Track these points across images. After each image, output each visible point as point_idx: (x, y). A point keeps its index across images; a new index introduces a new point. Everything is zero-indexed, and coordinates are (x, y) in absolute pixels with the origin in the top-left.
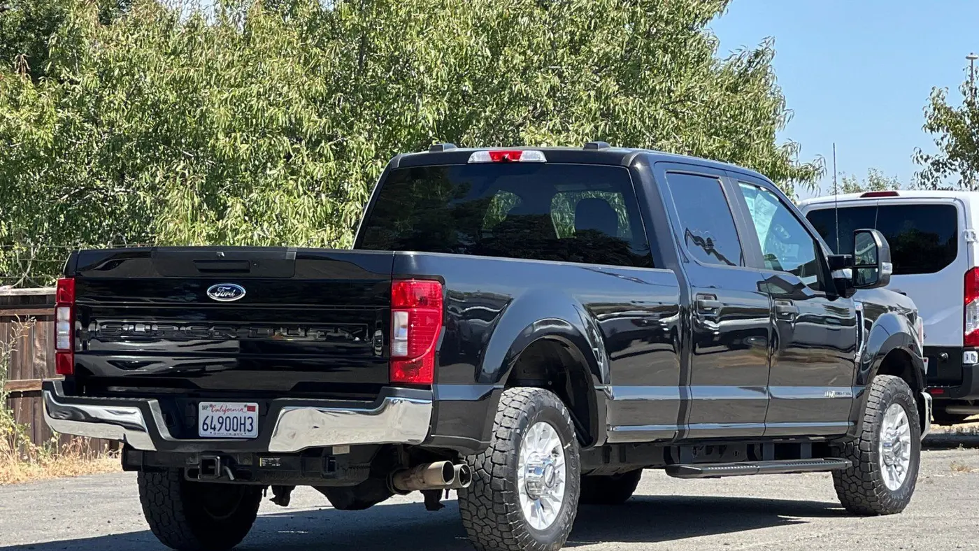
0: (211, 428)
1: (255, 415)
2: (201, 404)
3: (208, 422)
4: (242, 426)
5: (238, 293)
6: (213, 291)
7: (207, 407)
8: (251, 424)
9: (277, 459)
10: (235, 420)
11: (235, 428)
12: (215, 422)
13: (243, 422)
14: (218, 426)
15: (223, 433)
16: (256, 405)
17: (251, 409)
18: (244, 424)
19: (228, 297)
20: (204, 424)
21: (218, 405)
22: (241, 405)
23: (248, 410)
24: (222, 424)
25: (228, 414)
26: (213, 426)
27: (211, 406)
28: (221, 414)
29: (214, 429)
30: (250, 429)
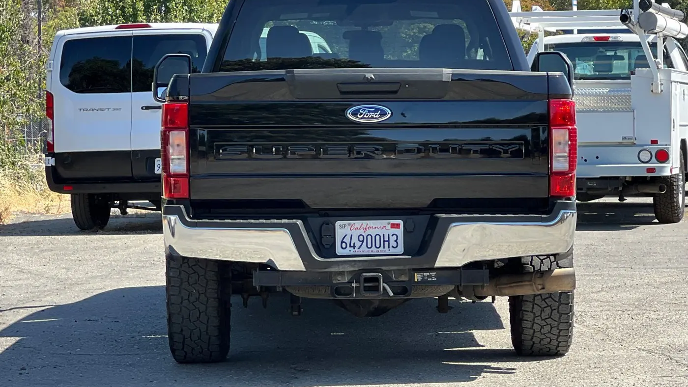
0: (350, 246)
1: (400, 232)
2: (338, 224)
3: (347, 240)
4: (386, 243)
5: (383, 114)
6: (354, 114)
7: (345, 225)
8: (396, 241)
9: (433, 274)
10: (378, 237)
11: (378, 246)
12: (355, 240)
13: (386, 239)
14: (358, 244)
15: (364, 250)
16: (401, 222)
17: (394, 226)
18: (388, 241)
19: (372, 118)
20: (342, 242)
21: (357, 223)
22: (384, 222)
23: (391, 228)
24: (363, 241)
25: (368, 232)
26: (352, 245)
27: (349, 224)
28: (361, 232)
29: (354, 247)
30: (395, 246)
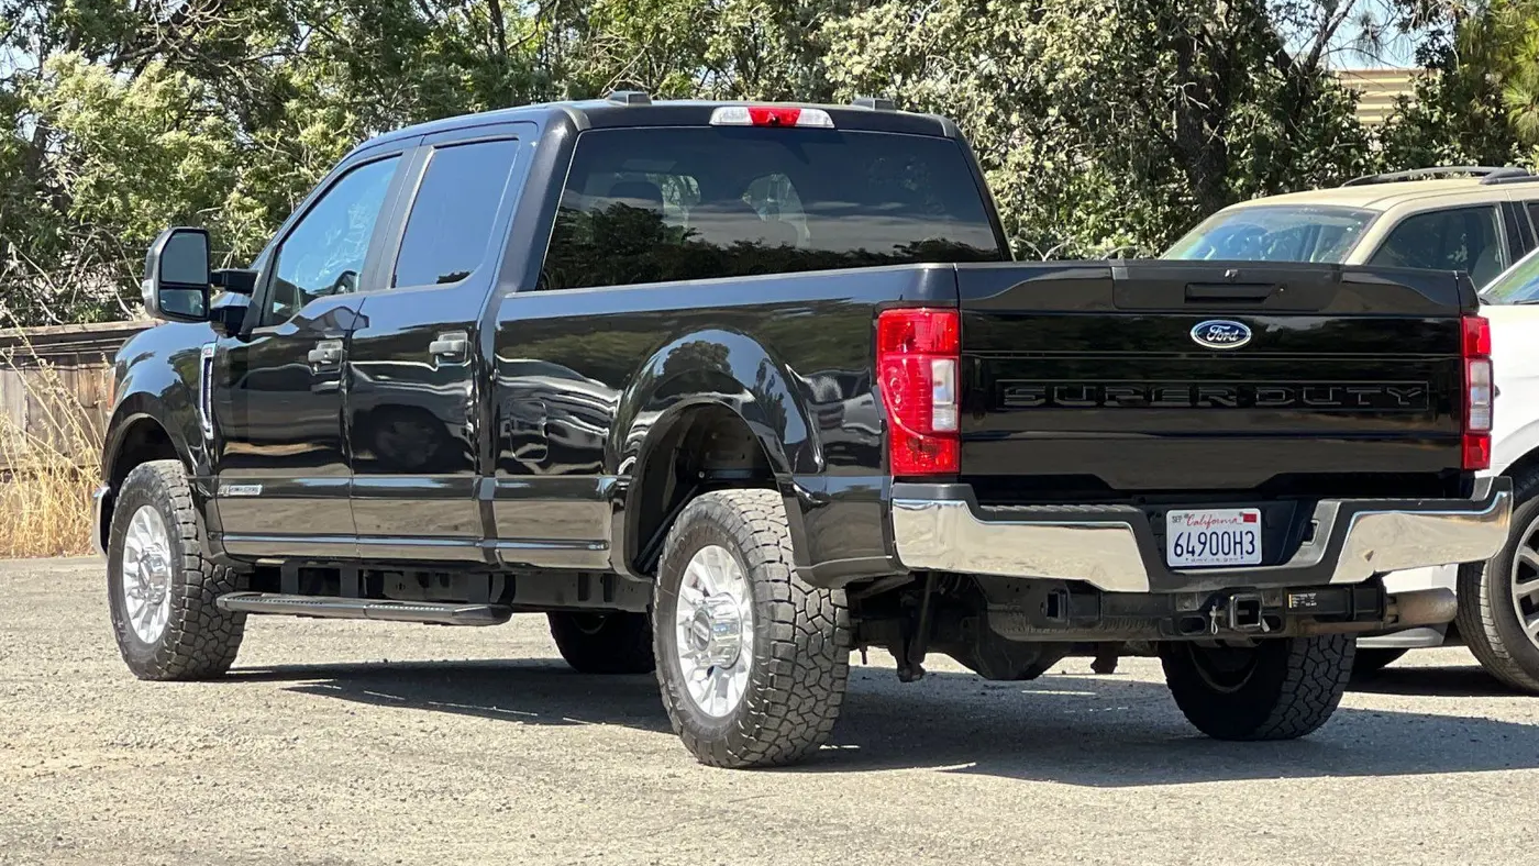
0: (1188, 552)
1: (1256, 527)
2: (1170, 514)
3: (1183, 541)
4: (1238, 546)
5: (1241, 337)
6: (1203, 334)
7: (1180, 517)
8: (1251, 543)
9: (1313, 595)
10: (1226, 536)
11: (1226, 550)
12: (1194, 541)
13: (1238, 540)
14: (1198, 548)
15: (1207, 559)
16: (1257, 512)
17: (1250, 518)
18: (1241, 543)
20: (1177, 545)
21: (1198, 514)
22: (1234, 513)
23: (1245, 521)
24: (1205, 544)
25: (1213, 528)
26: (1190, 549)
27: (1186, 516)
28: (1203, 528)
29: (1193, 552)
30: (1250, 550)
